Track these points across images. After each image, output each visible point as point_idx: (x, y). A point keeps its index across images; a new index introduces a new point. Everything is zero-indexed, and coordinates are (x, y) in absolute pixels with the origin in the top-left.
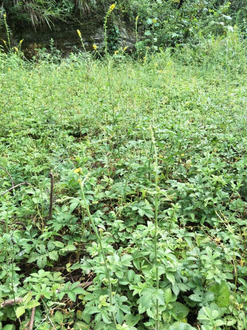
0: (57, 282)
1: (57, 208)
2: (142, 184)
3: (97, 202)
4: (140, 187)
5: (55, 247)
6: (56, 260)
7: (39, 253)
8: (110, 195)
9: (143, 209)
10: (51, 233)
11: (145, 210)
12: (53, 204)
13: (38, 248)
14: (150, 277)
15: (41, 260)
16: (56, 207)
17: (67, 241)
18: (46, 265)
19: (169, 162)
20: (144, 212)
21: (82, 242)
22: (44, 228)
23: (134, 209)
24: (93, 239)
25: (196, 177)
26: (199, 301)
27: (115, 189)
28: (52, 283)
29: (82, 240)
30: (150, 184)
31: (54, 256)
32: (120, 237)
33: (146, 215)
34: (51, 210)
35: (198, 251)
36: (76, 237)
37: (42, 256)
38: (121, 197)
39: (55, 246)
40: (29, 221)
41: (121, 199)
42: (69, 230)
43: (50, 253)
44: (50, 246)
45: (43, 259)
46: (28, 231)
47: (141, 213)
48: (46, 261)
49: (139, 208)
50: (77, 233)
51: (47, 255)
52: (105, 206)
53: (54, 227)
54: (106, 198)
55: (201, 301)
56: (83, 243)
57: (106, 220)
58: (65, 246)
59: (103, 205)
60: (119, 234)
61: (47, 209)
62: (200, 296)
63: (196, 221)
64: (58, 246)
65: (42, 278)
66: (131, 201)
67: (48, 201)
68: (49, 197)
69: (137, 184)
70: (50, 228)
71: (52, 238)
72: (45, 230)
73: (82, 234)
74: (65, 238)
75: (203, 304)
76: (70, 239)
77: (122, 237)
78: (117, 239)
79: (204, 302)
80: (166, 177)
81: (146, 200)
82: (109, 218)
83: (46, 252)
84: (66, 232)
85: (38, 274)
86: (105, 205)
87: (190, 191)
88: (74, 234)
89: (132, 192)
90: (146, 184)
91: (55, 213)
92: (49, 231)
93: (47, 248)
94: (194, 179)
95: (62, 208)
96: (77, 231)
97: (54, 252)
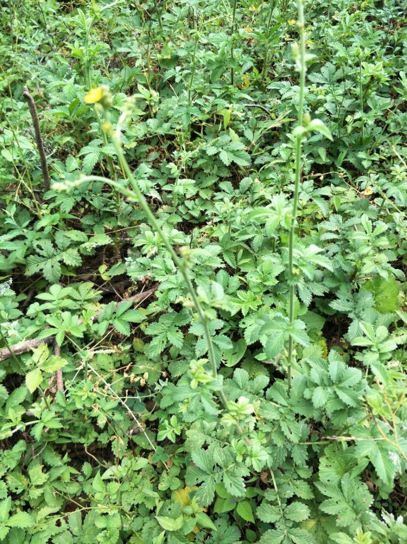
0: (89, 301)
1: (57, 165)
2: (219, 97)
3: (134, 144)
4: (217, 105)
5: (72, 241)
6: (77, 265)
7: (43, 257)
8: (158, 127)
9: (227, 151)
10: (57, 216)
11: (233, 152)
12: (47, 157)
13: (39, 247)
14: (259, 281)
15: (50, 269)
16: (53, 162)
17: (91, 227)
18: (62, 275)
19: (271, 40)
20: (232, 155)
21: (120, 227)
22: (41, 208)
23: (211, 151)
24: (141, 218)
25: (323, 69)
26: (348, 309)
27: (166, 112)
28: (80, 303)
29: (119, 224)
30: (237, 94)
31: (72, 259)
32: (189, 209)
33: (235, 162)
34: (46, 170)
35: (338, 222)
36: (107, 217)
37: (50, 260)
38: (180, 130)
39: (70, 240)
40: (8, 198)
41: (182, 133)
42: (90, 205)
43: (64, 253)
44: (61, 241)
45: (52, 267)
46: (10, 217)
47: (226, 158)
48: (60, 268)
49: (220, 149)
50: (107, 209)
51: (58, 258)
52: (150, 151)
53: (60, 205)
54: (151, 135)
55: (351, 309)
56: (123, 227)
57: (157, 178)
58: (89, 237)
59: (145, 148)
60: (188, 203)
61: (36, 169)
62: (348, 301)
63: (328, 161)
64: (76, 239)
65: (61, 301)
66: (201, 134)
67: (34, 152)
68: (36, 145)
69: (211, 99)
70: (52, 206)
71: (62, 224)
72: (44, 212)
73: (118, 211)
74: (86, 221)
75: (355, 314)
76: (97, 223)
77: (193, 208)
78: (184, 213)
79: (357, 311)
80: (263, 76)
81: (232, 131)
82: (163, 173)
83: (55, 253)
84: (85, 209)
85: (50, 293)
86: (150, 147)
87: (318, 103)
88: (101, 213)
89: (200, 117)
90: (228, 97)
91: (54, 174)
92: (52, 212)
93: (55, 246)
94: (319, 75)
95: (67, 164)
96: (106, 206)
97: (70, 251)
